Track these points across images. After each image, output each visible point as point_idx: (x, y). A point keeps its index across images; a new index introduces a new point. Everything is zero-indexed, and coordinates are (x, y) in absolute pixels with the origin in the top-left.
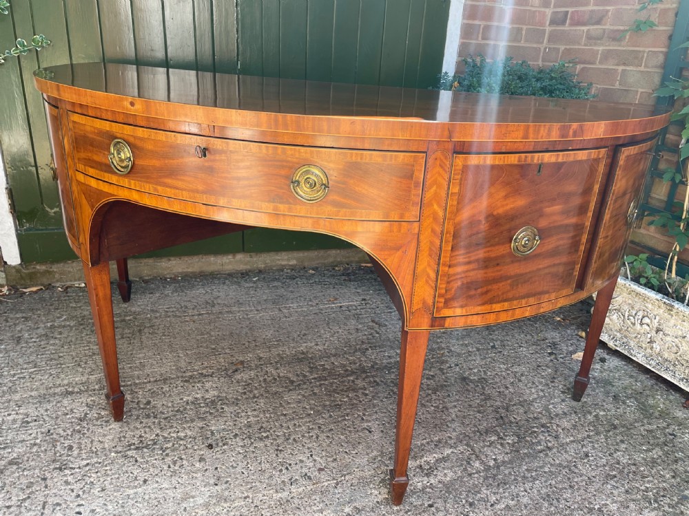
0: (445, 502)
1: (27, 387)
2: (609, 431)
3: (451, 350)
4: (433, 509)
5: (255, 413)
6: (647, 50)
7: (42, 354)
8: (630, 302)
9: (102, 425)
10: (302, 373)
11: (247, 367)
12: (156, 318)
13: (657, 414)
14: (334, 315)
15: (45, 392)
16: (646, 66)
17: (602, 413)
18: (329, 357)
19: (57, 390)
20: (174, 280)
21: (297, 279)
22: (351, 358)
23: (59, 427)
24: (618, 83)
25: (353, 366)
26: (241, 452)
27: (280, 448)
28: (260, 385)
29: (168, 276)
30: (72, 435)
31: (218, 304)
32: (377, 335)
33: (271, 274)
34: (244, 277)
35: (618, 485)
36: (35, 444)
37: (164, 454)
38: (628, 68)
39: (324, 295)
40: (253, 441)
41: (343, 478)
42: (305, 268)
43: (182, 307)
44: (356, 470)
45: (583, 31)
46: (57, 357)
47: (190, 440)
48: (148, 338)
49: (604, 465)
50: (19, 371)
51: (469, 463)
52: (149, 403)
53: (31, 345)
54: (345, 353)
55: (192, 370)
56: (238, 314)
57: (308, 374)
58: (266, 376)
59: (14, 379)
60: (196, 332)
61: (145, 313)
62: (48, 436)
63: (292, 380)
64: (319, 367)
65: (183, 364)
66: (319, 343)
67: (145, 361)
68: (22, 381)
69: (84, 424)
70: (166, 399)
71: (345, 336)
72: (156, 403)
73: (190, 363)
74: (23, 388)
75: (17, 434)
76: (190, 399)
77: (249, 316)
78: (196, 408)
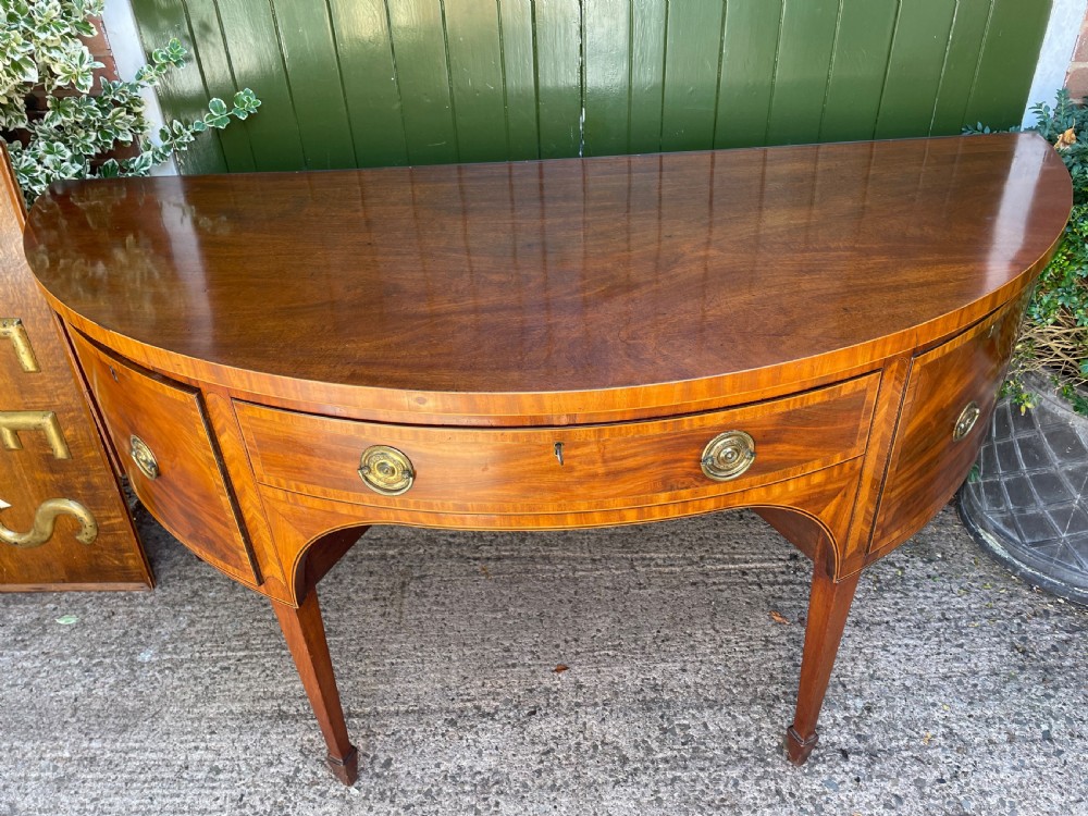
3: (951, 731)
7: (260, 621)
9: (315, 800)
10: (644, 742)
11: (553, 707)
14: (726, 593)
15: (248, 705)
18: (699, 708)
19: (268, 706)
22: (742, 718)
23: (256, 792)
25: (743, 742)
28: (567, 758)
48: (411, 603)
50: (224, 654)
52: (388, 763)
54: (733, 703)
55: (465, 697)
56: (560, 567)
57: (655, 745)
58: (581, 736)
59: (216, 670)
60: (486, 601)
61: (417, 543)
62: (240, 807)
63: (624, 756)
64: (677, 730)
65: (453, 680)
66: (688, 668)
67: (399, 660)
68: (224, 675)
69: (291, 791)
70: (414, 760)
71: (740, 655)
72: (399, 766)
73: (465, 678)
74: (224, 691)
75: (200, 794)
76: (451, 767)
77: (577, 575)
78: (457, 794)
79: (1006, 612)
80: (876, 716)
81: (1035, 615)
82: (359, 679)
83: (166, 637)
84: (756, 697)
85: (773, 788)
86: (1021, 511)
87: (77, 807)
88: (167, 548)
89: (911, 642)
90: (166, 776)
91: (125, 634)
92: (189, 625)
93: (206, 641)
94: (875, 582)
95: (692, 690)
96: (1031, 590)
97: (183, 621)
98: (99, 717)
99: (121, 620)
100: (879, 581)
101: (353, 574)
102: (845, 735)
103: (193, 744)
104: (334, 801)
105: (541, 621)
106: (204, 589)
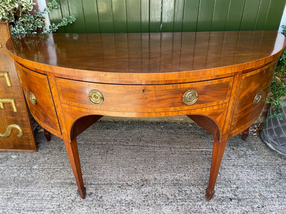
3: (261, 194)
9: (80, 206)
10: (174, 194)
11: (148, 184)
15: (63, 181)
18: (190, 186)
19: (68, 181)
20: (127, 122)
21: (183, 129)
23: (64, 204)
28: (152, 198)
29: (125, 121)
31: (143, 140)
33: (170, 124)
34: (157, 125)
39: (194, 142)
42: (187, 123)
43: (127, 140)
48: (109, 156)
50: (57, 167)
52: (101, 197)
53: (65, 152)
54: (199, 185)
55: (124, 181)
56: (151, 148)
57: (177, 195)
58: (156, 192)
59: (54, 171)
60: (130, 156)
61: (111, 141)
62: (59, 208)
63: (168, 198)
64: (183, 192)
65: (120, 176)
66: (186, 175)
67: (105, 170)
68: (56, 173)
69: (73, 204)
70: (109, 197)
71: (201, 173)
72: (104, 198)
73: (124, 176)
74: (56, 177)
75: (48, 204)
76: (119, 199)
77: (155, 150)
78: (120, 206)
79: (275, 164)
80: (239, 190)
81: (283, 165)
82: (94, 175)
83: (41, 162)
84: (205, 183)
85: (211, 208)
86: (279, 136)
87: (13, 206)
88: (43, 140)
89: (249, 171)
90: (38, 198)
91: (30, 161)
92: (48, 160)
93: (52, 164)
94: (238, 155)
95: (187, 181)
96: (281, 158)
97: (46, 159)
98: (21, 182)
99: (29, 158)
100: (239, 155)
101: (93, 148)
102: (231, 194)
103: (47, 190)
104: (85, 207)
105: (145, 162)
106: (52, 151)
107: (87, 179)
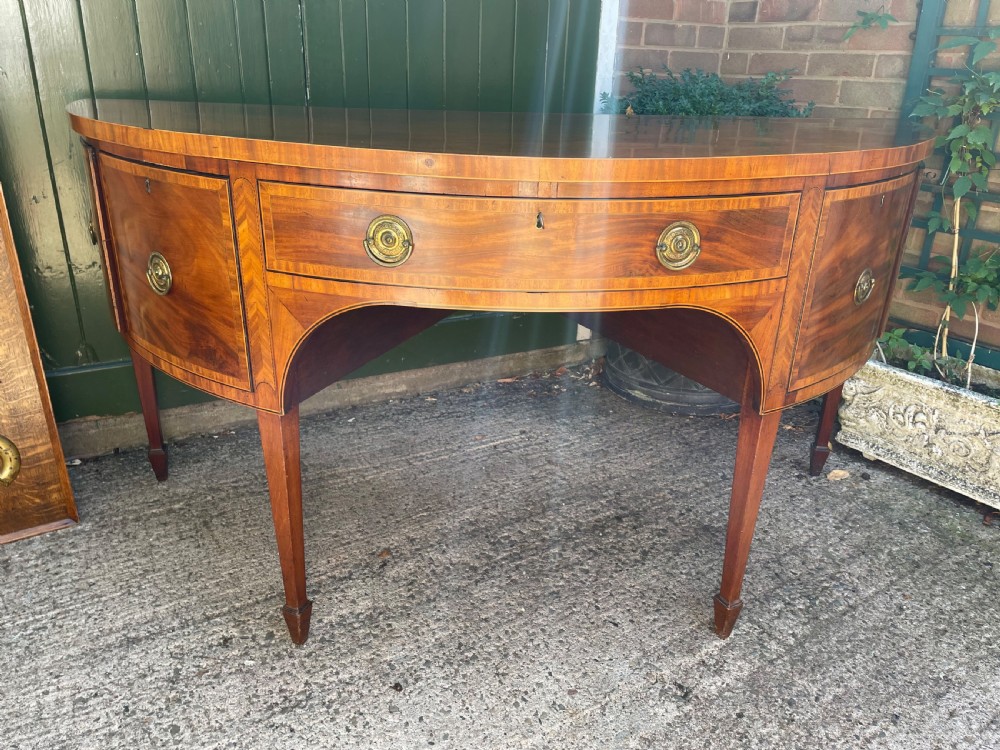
0: (756, 706)
1: (57, 642)
2: (914, 572)
3: (672, 490)
4: (745, 719)
5: (442, 624)
6: (878, 53)
7: (59, 585)
8: (895, 394)
9: (210, 683)
10: (482, 554)
11: (399, 557)
12: (222, 500)
13: (958, 539)
14: (489, 461)
15: (90, 646)
16: (877, 76)
17: (895, 549)
18: (511, 524)
19: (112, 639)
20: (224, 435)
21: (414, 413)
22: (542, 521)
23: (141, 700)
24: (837, 99)
25: (551, 533)
26: (447, 687)
27: (501, 671)
28: (430, 581)
30: (167, 708)
32: (564, 482)
33: (372, 409)
34: (333, 419)
35: (954, 641)
36: (112, 734)
37: (331, 710)
38: (851, 79)
39: (463, 433)
40: (456, 667)
41: (607, 699)
42: (419, 395)
43: (256, 478)
44: (620, 683)
45: (782, 29)
46: (86, 586)
47: (362, 682)
48: (222, 532)
49: (927, 619)
50: (31, 619)
51: (763, 646)
53: (31, 571)
54: (531, 515)
55: (317, 574)
56: (350, 477)
57: (492, 553)
58: (432, 565)
59: (28, 632)
61: (201, 494)
62: (129, 716)
63: (473, 566)
64: (503, 541)
66: (488, 505)
67: (235, 570)
68: (42, 633)
69: (181, 686)
73: (308, 562)
74: (50, 644)
75: (74, 722)
76: (333, 618)
77: (367, 479)
78: (350, 632)
80: (625, 495)
81: (682, 426)
82: (202, 593)
89: (622, 455)
94: (582, 433)
95: (499, 517)
101: (145, 529)
102: (612, 510)
104: (232, 677)
105: (355, 512)
107: (184, 610)
